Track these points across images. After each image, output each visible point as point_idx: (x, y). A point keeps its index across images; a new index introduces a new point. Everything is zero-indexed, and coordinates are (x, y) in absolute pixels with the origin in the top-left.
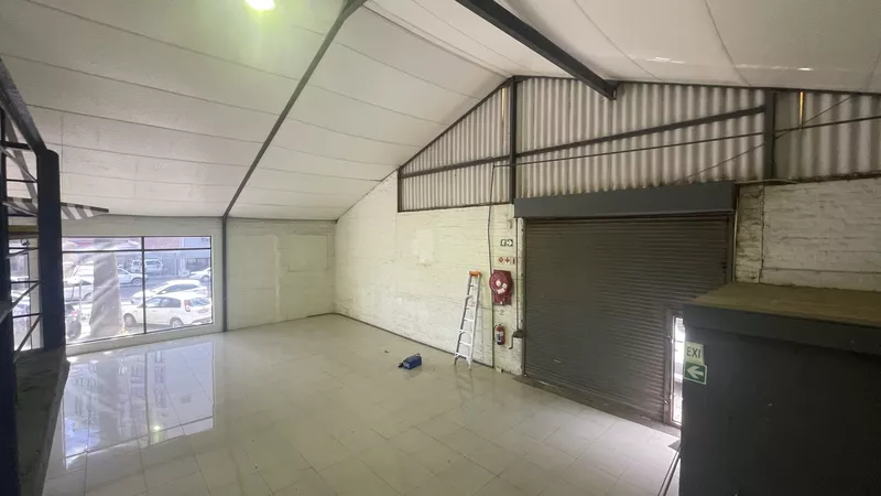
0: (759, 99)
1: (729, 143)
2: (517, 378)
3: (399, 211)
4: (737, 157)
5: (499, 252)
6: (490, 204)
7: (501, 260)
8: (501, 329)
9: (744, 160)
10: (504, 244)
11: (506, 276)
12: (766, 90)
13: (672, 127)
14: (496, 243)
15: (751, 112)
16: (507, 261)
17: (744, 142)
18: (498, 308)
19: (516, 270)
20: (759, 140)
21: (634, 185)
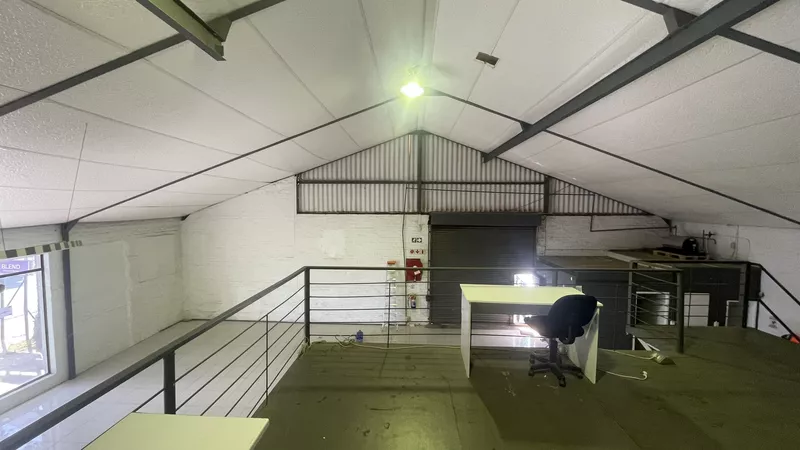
0: (543, 179)
1: (532, 196)
2: (426, 326)
3: (298, 212)
4: (535, 202)
5: (411, 246)
6: (404, 213)
7: (412, 252)
8: (414, 297)
9: (537, 203)
10: (414, 240)
11: (417, 262)
12: (545, 175)
13: (511, 183)
14: (408, 240)
15: (540, 183)
16: (417, 252)
17: (537, 196)
18: (409, 284)
19: (424, 258)
20: (542, 196)
21: (493, 209)
